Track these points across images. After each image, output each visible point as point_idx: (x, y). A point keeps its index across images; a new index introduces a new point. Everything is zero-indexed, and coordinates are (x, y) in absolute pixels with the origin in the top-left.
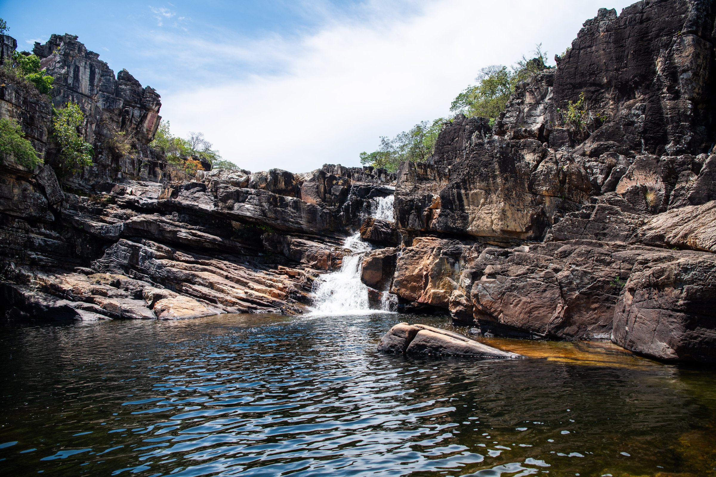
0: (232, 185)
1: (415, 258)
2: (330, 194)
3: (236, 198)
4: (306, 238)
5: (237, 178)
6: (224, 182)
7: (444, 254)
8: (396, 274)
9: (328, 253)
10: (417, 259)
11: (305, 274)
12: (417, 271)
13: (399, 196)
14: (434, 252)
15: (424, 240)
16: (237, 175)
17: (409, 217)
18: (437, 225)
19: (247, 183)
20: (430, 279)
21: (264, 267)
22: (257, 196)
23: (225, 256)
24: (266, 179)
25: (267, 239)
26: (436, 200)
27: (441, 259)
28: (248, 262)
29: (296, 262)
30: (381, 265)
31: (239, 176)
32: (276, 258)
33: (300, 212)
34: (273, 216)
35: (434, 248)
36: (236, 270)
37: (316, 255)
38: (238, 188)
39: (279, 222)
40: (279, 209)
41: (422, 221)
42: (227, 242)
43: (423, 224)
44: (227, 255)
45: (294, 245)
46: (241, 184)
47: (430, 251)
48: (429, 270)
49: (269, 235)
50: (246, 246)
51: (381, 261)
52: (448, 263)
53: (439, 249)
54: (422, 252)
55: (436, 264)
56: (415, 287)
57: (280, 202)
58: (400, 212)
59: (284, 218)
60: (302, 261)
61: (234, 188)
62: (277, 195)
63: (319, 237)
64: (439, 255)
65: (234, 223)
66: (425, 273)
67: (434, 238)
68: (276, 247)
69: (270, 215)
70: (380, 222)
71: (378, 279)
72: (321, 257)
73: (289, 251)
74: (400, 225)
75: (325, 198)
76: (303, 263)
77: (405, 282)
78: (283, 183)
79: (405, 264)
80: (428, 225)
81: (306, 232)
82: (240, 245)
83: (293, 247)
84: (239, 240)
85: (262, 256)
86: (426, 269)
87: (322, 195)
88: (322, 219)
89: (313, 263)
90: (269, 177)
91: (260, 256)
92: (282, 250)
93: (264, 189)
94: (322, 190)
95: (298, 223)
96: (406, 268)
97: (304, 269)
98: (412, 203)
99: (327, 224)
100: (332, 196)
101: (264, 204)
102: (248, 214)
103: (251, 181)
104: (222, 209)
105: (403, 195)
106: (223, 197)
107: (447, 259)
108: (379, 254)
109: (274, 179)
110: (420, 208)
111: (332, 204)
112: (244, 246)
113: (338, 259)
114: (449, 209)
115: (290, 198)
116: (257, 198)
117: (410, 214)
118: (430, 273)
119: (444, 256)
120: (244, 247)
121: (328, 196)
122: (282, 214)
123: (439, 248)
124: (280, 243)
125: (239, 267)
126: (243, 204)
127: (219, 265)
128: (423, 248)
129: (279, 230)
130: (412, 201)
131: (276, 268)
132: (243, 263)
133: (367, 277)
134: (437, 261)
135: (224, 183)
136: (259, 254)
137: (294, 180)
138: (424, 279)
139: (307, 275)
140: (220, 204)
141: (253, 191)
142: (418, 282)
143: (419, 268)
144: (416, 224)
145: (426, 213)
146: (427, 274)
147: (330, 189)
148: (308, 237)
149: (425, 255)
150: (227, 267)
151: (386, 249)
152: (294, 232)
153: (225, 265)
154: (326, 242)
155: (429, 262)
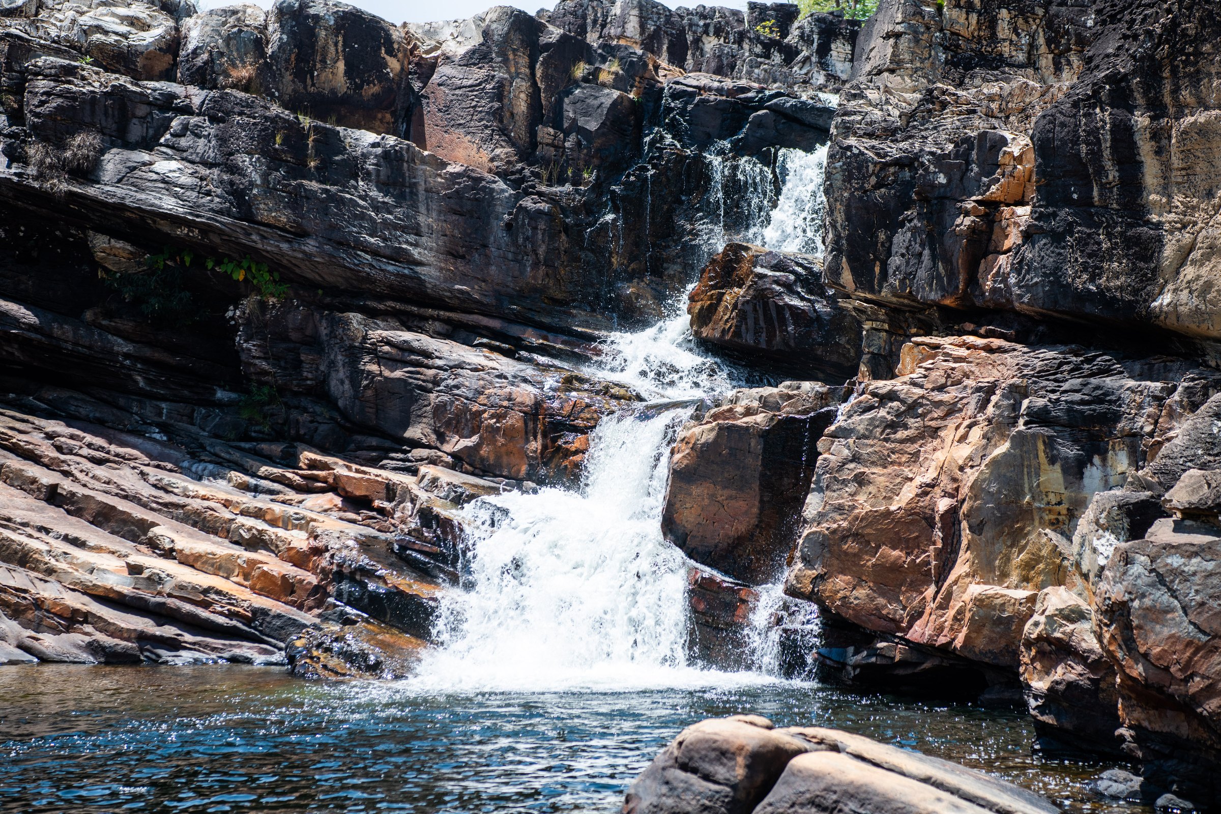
0: (96, 63)
1: (901, 434)
2: (558, 125)
3: (111, 125)
4: (438, 326)
5: (124, 29)
6: (56, 47)
7: (1038, 417)
8: (813, 504)
9: (529, 401)
10: (911, 440)
11: (416, 490)
12: (908, 493)
13: (852, 141)
14: (990, 410)
15: (950, 349)
16: (124, 19)
17: (890, 239)
18: (1012, 280)
19: (169, 58)
20: (966, 535)
21: (236, 456)
22: (213, 119)
23: (52, 395)
24: (259, 44)
25: (254, 328)
26: (1019, 159)
27: (1020, 440)
28: (164, 428)
29: (384, 435)
30: (754, 463)
31: (133, 21)
32: (294, 414)
33: (414, 206)
34: (283, 217)
35: (991, 390)
36: (99, 462)
37: (475, 407)
38: (124, 80)
39: (310, 245)
40: (314, 185)
41: (948, 261)
42: (64, 331)
43: (952, 275)
44: (65, 394)
45: (380, 359)
46: (140, 62)
47: (973, 401)
48: (965, 491)
49: (263, 305)
50: (158, 355)
51: (756, 445)
52: (1052, 461)
53: (1017, 393)
54: (938, 404)
55: (995, 462)
56: (895, 568)
57: (318, 153)
58: (848, 218)
59: (333, 228)
60: (414, 432)
61: (105, 76)
62: (306, 121)
63: (495, 324)
64: (1014, 423)
65: (101, 243)
66: (943, 504)
67: (997, 342)
68: (298, 365)
69: (268, 211)
70: (780, 266)
71: (741, 527)
72: (499, 417)
73: (355, 383)
74: (847, 277)
75: (534, 143)
76: (416, 444)
77: (850, 546)
78: (341, 66)
79: (855, 458)
80: (973, 281)
81: (438, 303)
82: (127, 348)
83: (374, 368)
84: (127, 325)
85: (231, 404)
86: (950, 487)
87: (519, 130)
88: (515, 242)
89: (458, 443)
90: (275, 35)
91: (220, 405)
92: (324, 381)
93: (246, 89)
94: (521, 106)
95: (400, 256)
96: (861, 480)
97: (414, 472)
98: (907, 174)
99: (536, 265)
100: (567, 134)
101: (243, 160)
102: (168, 204)
103: (191, 47)
104: (40, 177)
105: (870, 135)
106: (50, 115)
107: (1050, 443)
108: (749, 412)
109: (299, 45)
110: (942, 198)
111: (563, 171)
112: (147, 352)
113: (576, 429)
114: (1069, 202)
115: (369, 137)
116: (211, 130)
117: (894, 226)
118: (965, 507)
119: (1035, 429)
120: (145, 361)
121: (546, 133)
122: (326, 212)
123: (1013, 388)
124: (315, 344)
125: (113, 448)
126: (145, 157)
127: (18, 438)
128: (941, 388)
129: (311, 285)
130: (909, 162)
131: (290, 461)
132: (139, 434)
133: (688, 517)
134: (1003, 448)
135: (58, 52)
136: (220, 394)
137: (391, 52)
138: (938, 534)
139: (423, 496)
140: (34, 151)
141: (197, 96)
142: (910, 546)
143: (919, 480)
144: (922, 273)
145: (968, 221)
146: (953, 511)
147: (560, 102)
148: (447, 321)
149: (952, 423)
150: (59, 449)
151: (784, 387)
152: (381, 298)
153: (50, 436)
154: (531, 349)
155: (963, 452)
